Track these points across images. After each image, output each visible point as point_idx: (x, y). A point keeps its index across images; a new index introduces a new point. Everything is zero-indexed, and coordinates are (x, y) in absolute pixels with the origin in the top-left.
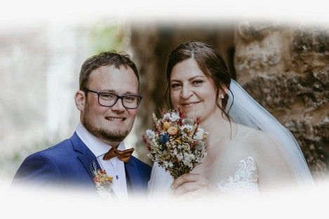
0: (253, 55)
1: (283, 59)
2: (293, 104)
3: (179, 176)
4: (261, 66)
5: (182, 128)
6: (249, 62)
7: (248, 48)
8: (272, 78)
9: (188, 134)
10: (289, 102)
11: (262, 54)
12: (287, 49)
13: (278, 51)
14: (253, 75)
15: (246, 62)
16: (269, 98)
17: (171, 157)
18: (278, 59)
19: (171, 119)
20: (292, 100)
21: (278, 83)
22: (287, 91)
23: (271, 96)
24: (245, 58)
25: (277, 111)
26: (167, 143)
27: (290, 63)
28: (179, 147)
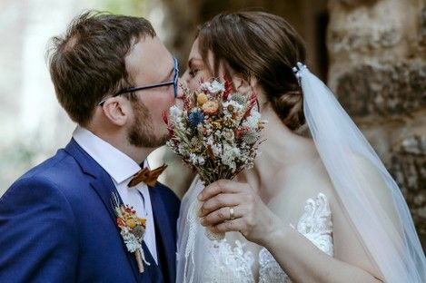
0: (357, 29)
1: (406, 38)
2: (417, 110)
3: (212, 182)
4: (370, 48)
5: (226, 105)
6: (351, 41)
7: (349, 18)
8: (386, 67)
9: (234, 116)
10: (411, 107)
11: (371, 29)
12: (412, 23)
13: (398, 25)
14: (356, 61)
15: (345, 40)
16: (379, 100)
17: (203, 148)
18: (397, 38)
19: (210, 89)
20: (416, 104)
21: (396, 76)
22: (409, 89)
23: (383, 96)
24: (345, 33)
25: (391, 121)
26: (200, 126)
27: (416, 44)
28: (218, 133)
